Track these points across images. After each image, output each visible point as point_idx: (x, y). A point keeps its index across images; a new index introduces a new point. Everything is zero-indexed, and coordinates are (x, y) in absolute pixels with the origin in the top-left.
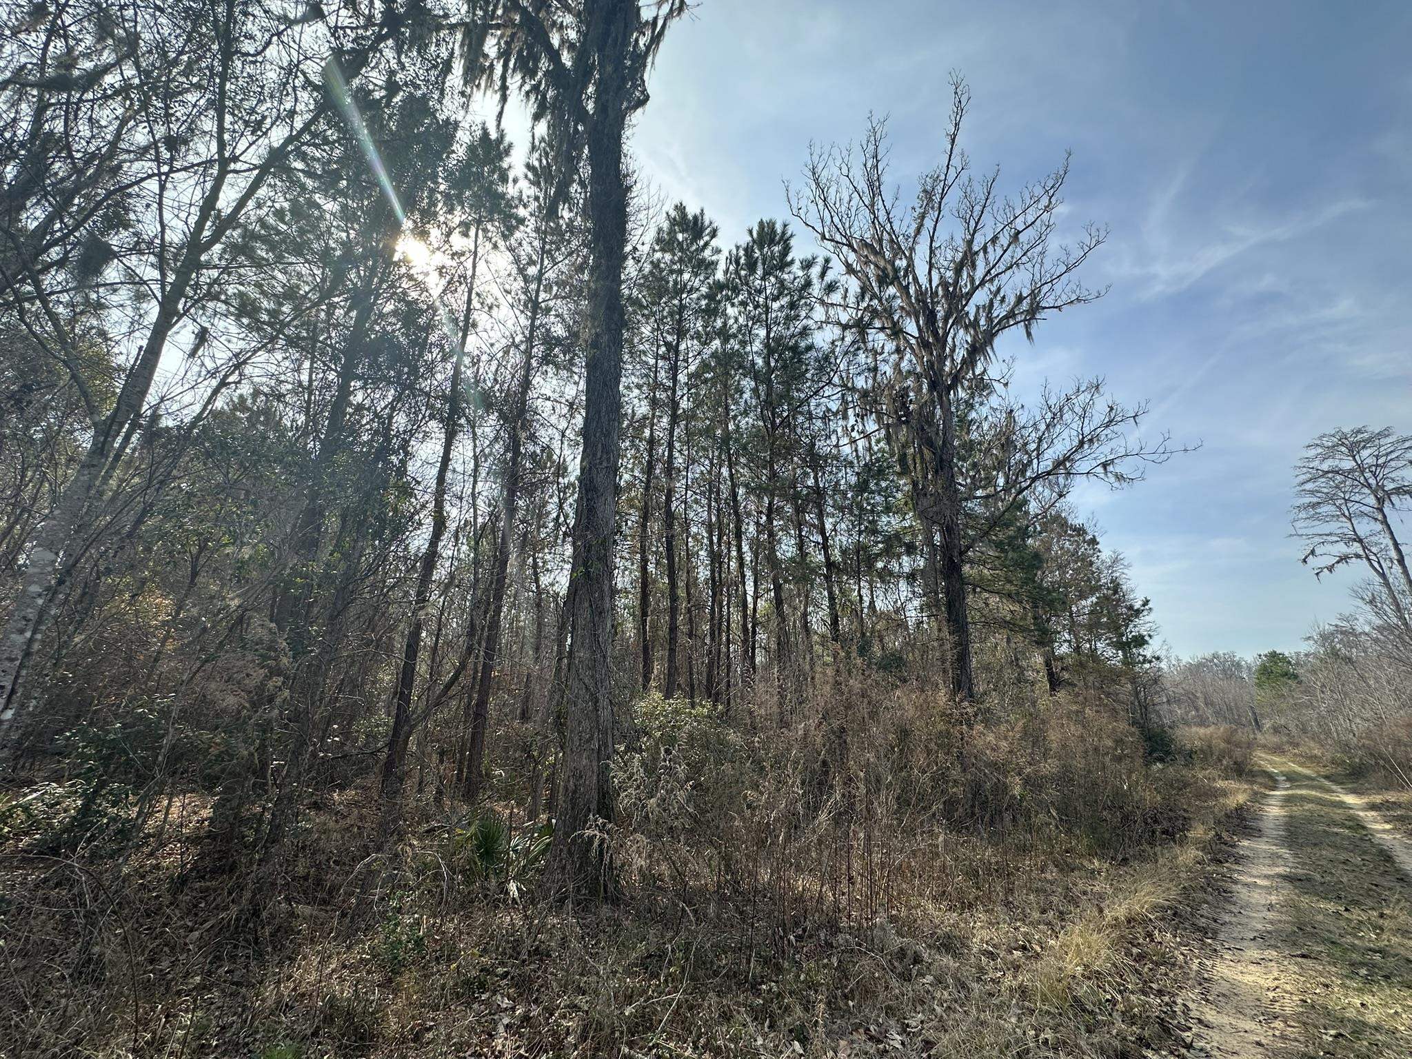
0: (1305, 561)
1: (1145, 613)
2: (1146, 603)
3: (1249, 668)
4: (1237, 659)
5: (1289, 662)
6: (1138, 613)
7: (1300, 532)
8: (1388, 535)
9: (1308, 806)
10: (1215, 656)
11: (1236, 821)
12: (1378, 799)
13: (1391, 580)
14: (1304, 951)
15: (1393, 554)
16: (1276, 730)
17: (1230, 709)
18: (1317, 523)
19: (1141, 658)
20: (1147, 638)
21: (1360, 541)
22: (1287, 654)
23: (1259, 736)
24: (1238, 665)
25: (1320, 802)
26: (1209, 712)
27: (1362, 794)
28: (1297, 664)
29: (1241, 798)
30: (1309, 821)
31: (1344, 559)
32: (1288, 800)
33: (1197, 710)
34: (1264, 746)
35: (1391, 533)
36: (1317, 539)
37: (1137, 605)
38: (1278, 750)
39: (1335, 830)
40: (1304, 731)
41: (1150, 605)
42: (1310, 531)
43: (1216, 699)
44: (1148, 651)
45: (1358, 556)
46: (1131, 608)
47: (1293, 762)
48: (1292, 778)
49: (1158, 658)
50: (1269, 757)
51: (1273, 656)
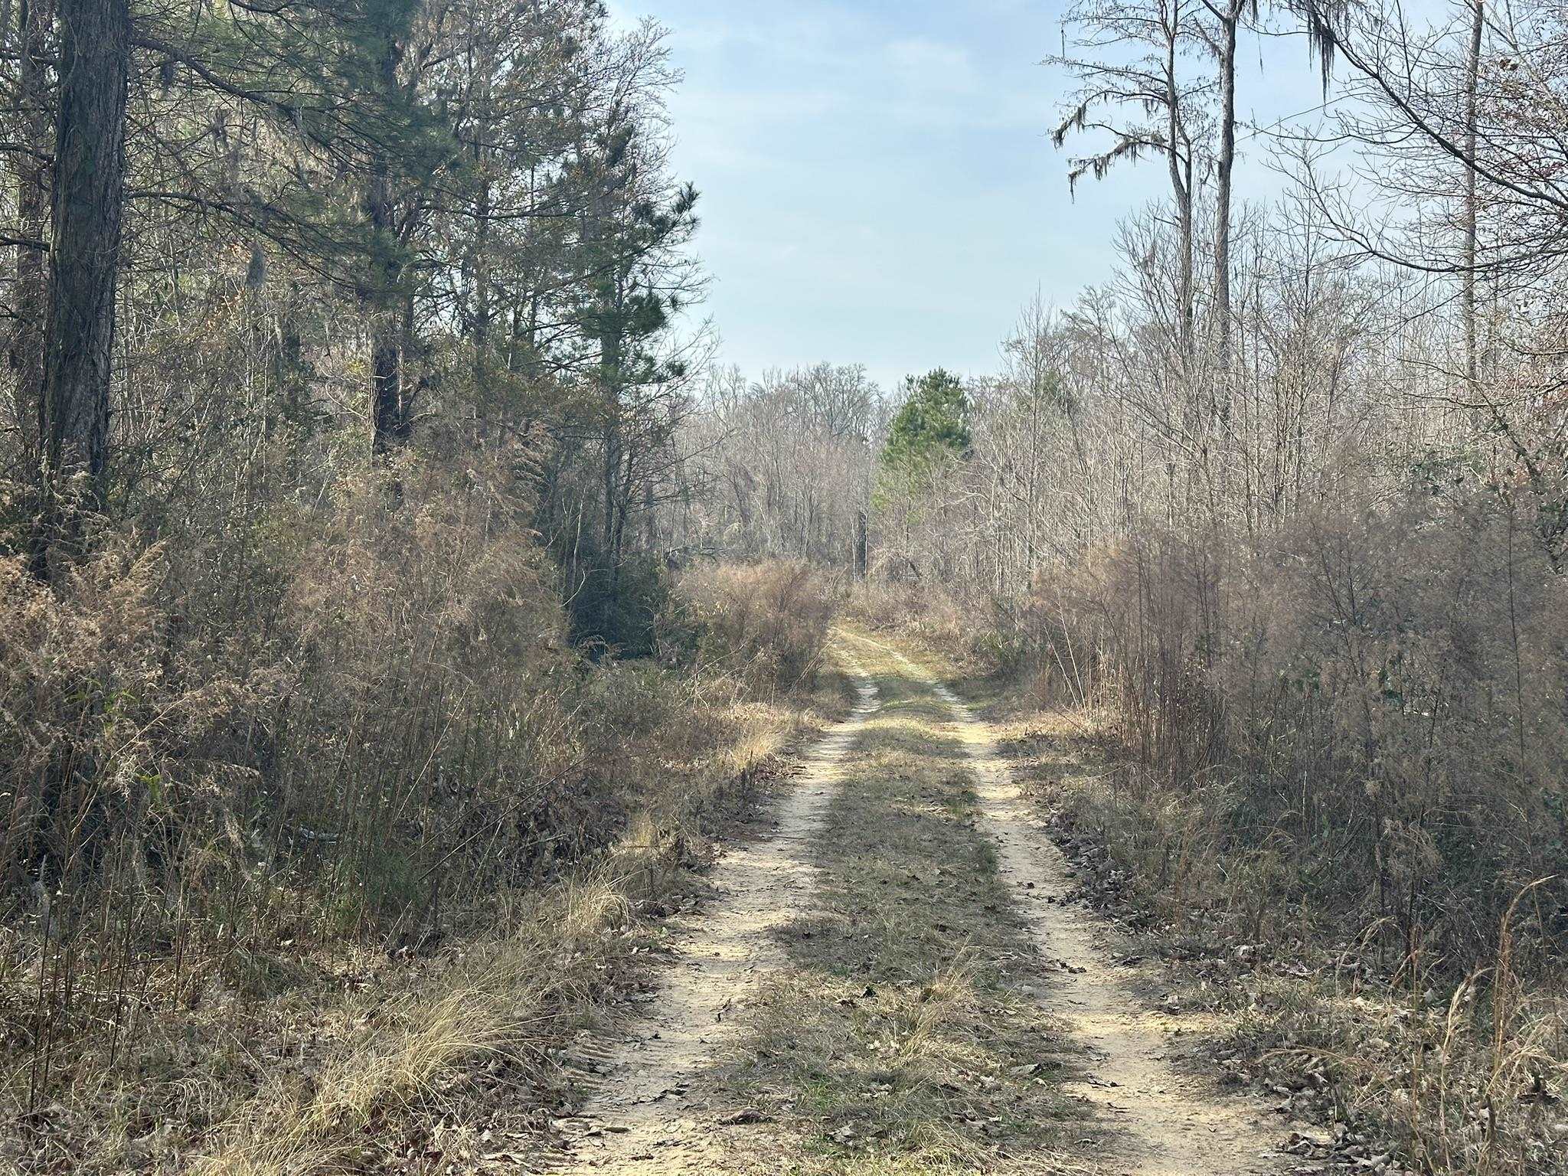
0: (1059, 137)
1: (678, 233)
2: (687, 200)
3: (883, 411)
4: (863, 387)
5: (962, 403)
6: (663, 227)
7: (1071, 55)
8: (1223, 97)
9: (891, 756)
10: (820, 375)
11: (734, 805)
12: (1017, 730)
13: (1194, 213)
14: (749, 1108)
15: (1217, 146)
16: (894, 572)
17: (815, 518)
18: (1111, 34)
19: (642, 366)
20: (666, 310)
21: (1173, 102)
22: (964, 383)
23: (856, 588)
24: (861, 403)
25: (917, 745)
26: (768, 526)
27: (997, 721)
28: (978, 409)
29: (764, 746)
30: (879, 790)
31: (1130, 144)
32: (861, 744)
33: (745, 517)
34: (859, 614)
35: (1231, 91)
36: (1099, 81)
37: (664, 207)
38: (883, 621)
39: (919, 809)
40: (945, 575)
41: (697, 210)
42: (1089, 56)
43: (793, 492)
44: (661, 347)
45: (1157, 142)
46: (645, 211)
47: (904, 651)
48: (889, 690)
49: (679, 370)
50: (860, 640)
51: (938, 383)
